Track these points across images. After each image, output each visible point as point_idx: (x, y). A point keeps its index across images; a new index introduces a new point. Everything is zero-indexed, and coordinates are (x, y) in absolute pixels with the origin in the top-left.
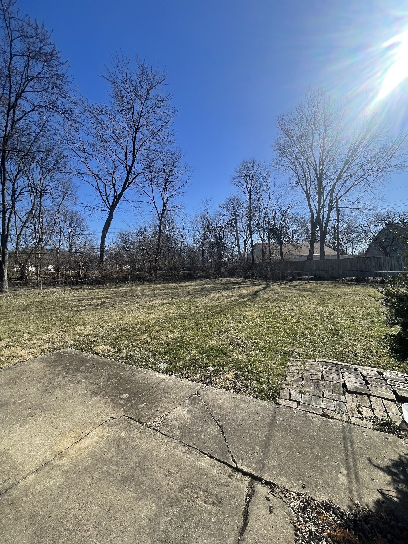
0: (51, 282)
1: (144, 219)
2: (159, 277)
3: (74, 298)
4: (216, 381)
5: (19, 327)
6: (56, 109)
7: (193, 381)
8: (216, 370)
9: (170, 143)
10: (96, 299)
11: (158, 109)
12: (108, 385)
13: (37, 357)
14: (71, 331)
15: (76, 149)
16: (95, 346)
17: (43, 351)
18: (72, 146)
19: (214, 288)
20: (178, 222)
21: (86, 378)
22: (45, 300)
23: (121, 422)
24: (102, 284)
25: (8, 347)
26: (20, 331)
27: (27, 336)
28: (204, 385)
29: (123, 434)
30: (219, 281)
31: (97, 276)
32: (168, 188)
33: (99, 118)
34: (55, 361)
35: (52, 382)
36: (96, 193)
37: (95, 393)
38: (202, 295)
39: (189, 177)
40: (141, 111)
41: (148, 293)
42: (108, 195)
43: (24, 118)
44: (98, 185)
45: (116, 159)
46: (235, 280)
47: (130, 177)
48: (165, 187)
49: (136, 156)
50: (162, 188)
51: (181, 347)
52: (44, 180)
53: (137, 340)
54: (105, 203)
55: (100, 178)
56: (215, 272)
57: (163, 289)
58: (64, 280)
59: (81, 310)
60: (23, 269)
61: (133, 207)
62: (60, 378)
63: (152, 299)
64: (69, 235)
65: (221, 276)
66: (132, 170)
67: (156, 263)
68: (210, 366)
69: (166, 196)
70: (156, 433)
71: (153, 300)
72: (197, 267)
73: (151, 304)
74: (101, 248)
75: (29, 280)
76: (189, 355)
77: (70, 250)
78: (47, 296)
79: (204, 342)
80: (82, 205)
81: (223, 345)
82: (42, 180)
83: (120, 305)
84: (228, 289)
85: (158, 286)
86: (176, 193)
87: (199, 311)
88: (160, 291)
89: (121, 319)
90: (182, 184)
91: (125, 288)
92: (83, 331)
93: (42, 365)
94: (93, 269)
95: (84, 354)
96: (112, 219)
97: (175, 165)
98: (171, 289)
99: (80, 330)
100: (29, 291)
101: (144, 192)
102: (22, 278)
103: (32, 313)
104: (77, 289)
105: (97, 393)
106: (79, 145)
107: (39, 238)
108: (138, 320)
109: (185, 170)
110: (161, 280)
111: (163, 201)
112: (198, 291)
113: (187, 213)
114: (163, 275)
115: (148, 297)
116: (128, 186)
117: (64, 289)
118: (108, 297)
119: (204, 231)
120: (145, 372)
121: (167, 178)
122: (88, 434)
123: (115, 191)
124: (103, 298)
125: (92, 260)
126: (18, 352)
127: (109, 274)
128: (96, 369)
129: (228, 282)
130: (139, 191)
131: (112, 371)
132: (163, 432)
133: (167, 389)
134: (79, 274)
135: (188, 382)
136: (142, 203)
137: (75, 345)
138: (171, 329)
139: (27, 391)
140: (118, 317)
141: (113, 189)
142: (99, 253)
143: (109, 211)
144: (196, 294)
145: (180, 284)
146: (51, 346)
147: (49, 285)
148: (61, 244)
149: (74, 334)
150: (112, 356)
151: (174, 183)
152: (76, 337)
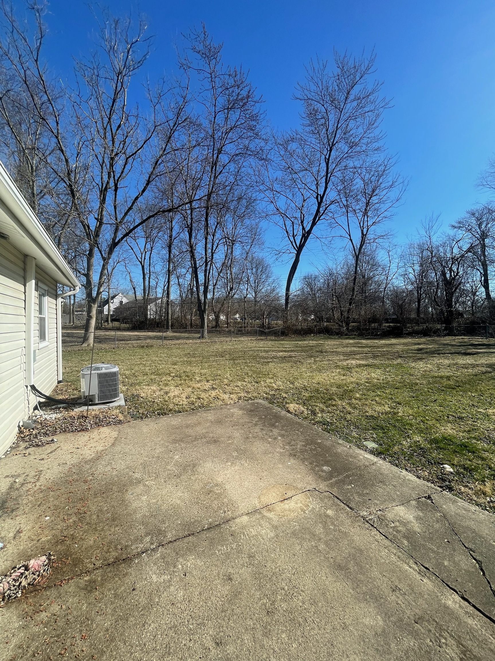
0: (239, 331)
1: (336, 257)
2: (352, 330)
3: (260, 349)
4: (460, 490)
5: (219, 372)
6: (249, 153)
7: (419, 477)
8: (458, 473)
9: (376, 152)
10: (282, 351)
11: (360, 111)
12: (306, 451)
13: (236, 403)
14: (262, 383)
15: (265, 189)
16: (286, 403)
17: (240, 398)
18: (261, 187)
19: (439, 350)
20: (381, 257)
21: (283, 436)
22: (235, 348)
23: (325, 497)
24: (286, 335)
25: (213, 389)
26: (220, 375)
27: (226, 381)
28: (440, 489)
29: (329, 512)
30: (448, 340)
31: (282, 327)
32: (368, 214)
33: (289, 148)
34: (251, 411)
35: (252, 431)
36: (283, 234)
37: (293, 455)
38: (421, 359)
39: (402, 193)
40: (338, 122)
41: (339, 350)
42: (295, 234)
43: (223, 171)
44: (285, 225)
45: (305, 190)
46: (477, 340)
47: (321, 209)
48: (365, 213)
49: (329, 181)
50: (360, 215)
51: (395, 426)
52: (235, 228)
53: (333, 406)
54: (293, 245)
55: (287, 217)
56: (439, 326)
57: (359, 347)
58: (249, 329)
59: (269, 362)
60: (217, 317)
61: (323, 244)
62: (257, 429)
63: (345, 358)
64: (255, 283)
65: (450, 333)
66: (324, 199)
67: (348, 312)
68: (446, 464)
69: (366, 224)
70: (371, 528)
71: (347, 360)
72: (409, 319)
73: (345, 363)
74: (286, 296)
75: (221, 328)
76: (409, 440)
77: (255, 298)
78: (236, 344)
79: (431, 427)
80: (269, 250)
81: (468, 439)
82: (234, 229)
83: (308, 361)
84: (466, 354)
85: (351, 341)
86: (380, 219)
87: (418, 381)
88: (355, 349)
89: (312, 377)
90: (390, 205)
91: (311, 342)
92: (274, 385)
93: (240, 412)
94: (278, 318)
95: (276, 409)
96: (298, 262)
97: (381, 180)
98: (370, 347)
99: (271, 383)
100: (223, 339)
101: (337, 224)
102: (216, 326)
103: (226, 360)
104: (262, 340)
105: (295, 455)
106: (268, 184)
107: (230, 287)
108: (332, 381)
109: (396, 184)
110: (355, 335)
111: (362, 231)
112: (412, 353)
113: (396, 244)
114: (358, 328)
115: (340, 354)
116: (319, 220)
117: (250, 339)
118: (293, 350)
119: (421, 265)
120: (348, 447)
121: (369, 201)
122: (291, 497)
123: (303, 228)
124: (288, 351)
125: (276, 309)
126: (221, 395)
127: (294, 325)
128: (291, 429)
129: (465, 342)
130: (330, 224)
131: (309, 435)
132: (381, 530)
133: (380, 476)
134: (263, 324)
135: (411, 477)
136: (334, 238)
137: (267, 398)
138: (377, 399)
139: (232, 434)
140: (308, 374)
141: (301, 227)
142: (283, 301)
143: (296, 252)
144: (410, 357)
145: (383, 342)
146: (246, 395)
147: (237, 334)
148: (248, 293)
149: (265, 387)
150: (306, 418)
151: (378, 205)
152: (267, 390)
